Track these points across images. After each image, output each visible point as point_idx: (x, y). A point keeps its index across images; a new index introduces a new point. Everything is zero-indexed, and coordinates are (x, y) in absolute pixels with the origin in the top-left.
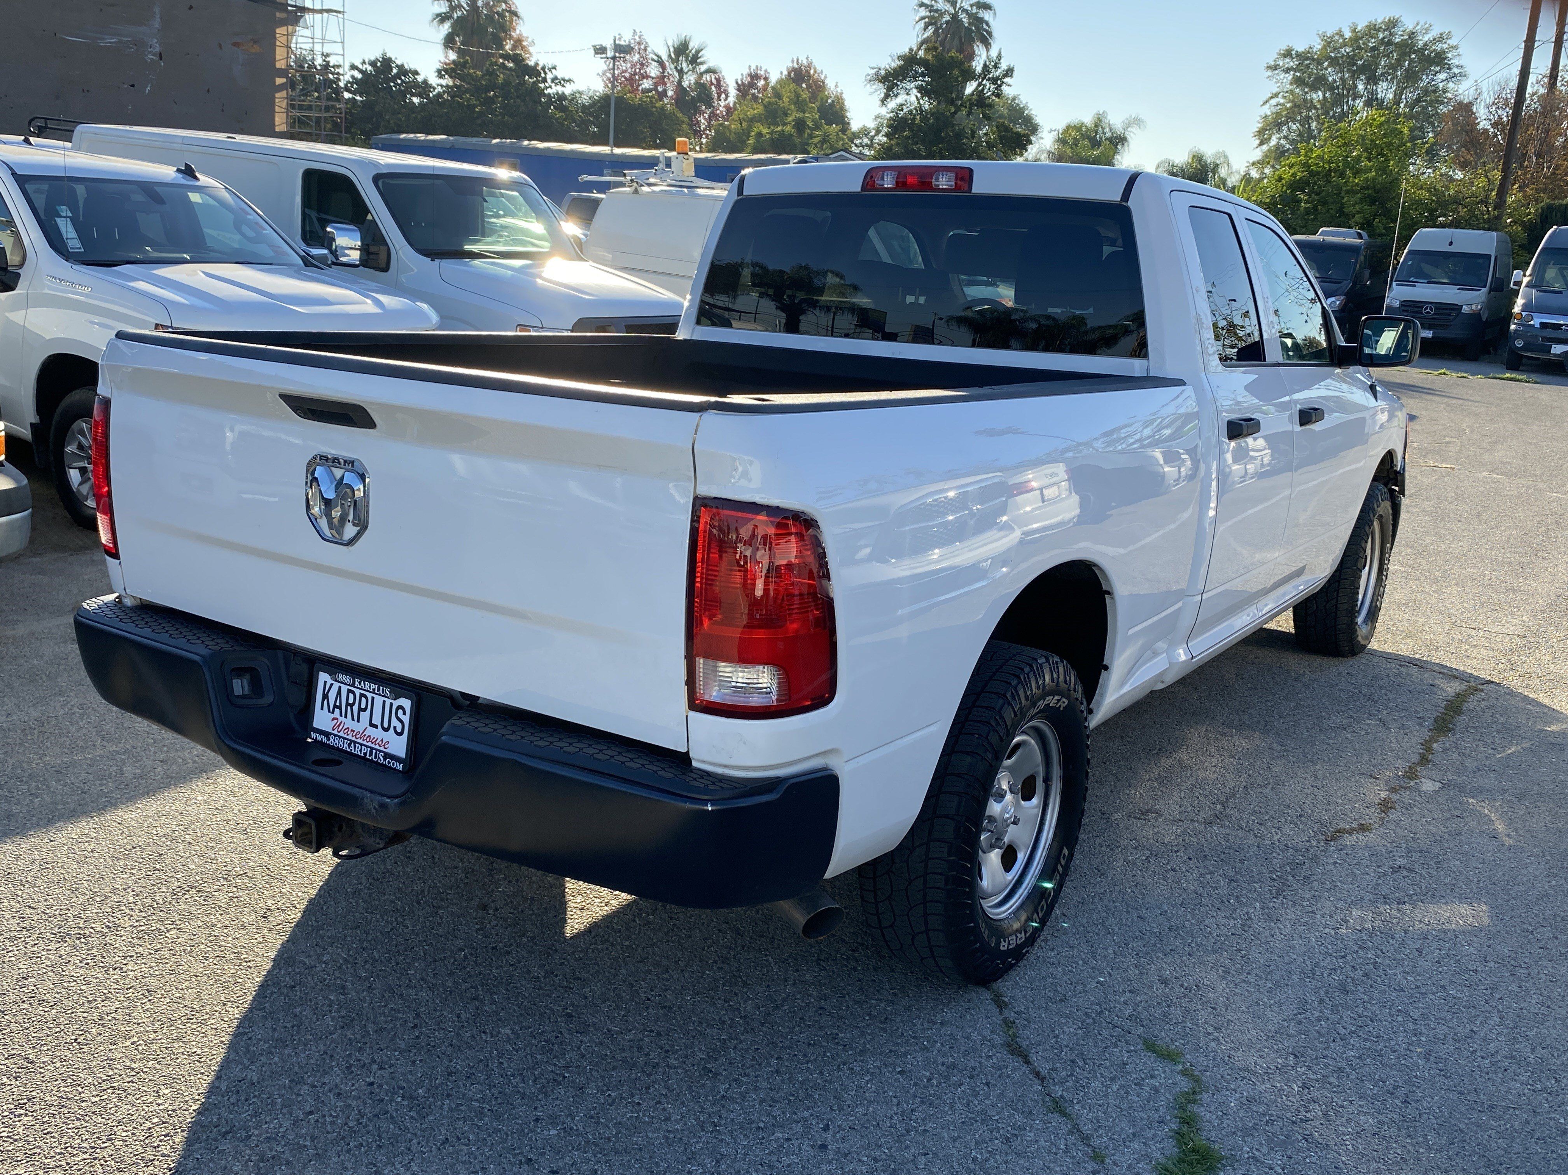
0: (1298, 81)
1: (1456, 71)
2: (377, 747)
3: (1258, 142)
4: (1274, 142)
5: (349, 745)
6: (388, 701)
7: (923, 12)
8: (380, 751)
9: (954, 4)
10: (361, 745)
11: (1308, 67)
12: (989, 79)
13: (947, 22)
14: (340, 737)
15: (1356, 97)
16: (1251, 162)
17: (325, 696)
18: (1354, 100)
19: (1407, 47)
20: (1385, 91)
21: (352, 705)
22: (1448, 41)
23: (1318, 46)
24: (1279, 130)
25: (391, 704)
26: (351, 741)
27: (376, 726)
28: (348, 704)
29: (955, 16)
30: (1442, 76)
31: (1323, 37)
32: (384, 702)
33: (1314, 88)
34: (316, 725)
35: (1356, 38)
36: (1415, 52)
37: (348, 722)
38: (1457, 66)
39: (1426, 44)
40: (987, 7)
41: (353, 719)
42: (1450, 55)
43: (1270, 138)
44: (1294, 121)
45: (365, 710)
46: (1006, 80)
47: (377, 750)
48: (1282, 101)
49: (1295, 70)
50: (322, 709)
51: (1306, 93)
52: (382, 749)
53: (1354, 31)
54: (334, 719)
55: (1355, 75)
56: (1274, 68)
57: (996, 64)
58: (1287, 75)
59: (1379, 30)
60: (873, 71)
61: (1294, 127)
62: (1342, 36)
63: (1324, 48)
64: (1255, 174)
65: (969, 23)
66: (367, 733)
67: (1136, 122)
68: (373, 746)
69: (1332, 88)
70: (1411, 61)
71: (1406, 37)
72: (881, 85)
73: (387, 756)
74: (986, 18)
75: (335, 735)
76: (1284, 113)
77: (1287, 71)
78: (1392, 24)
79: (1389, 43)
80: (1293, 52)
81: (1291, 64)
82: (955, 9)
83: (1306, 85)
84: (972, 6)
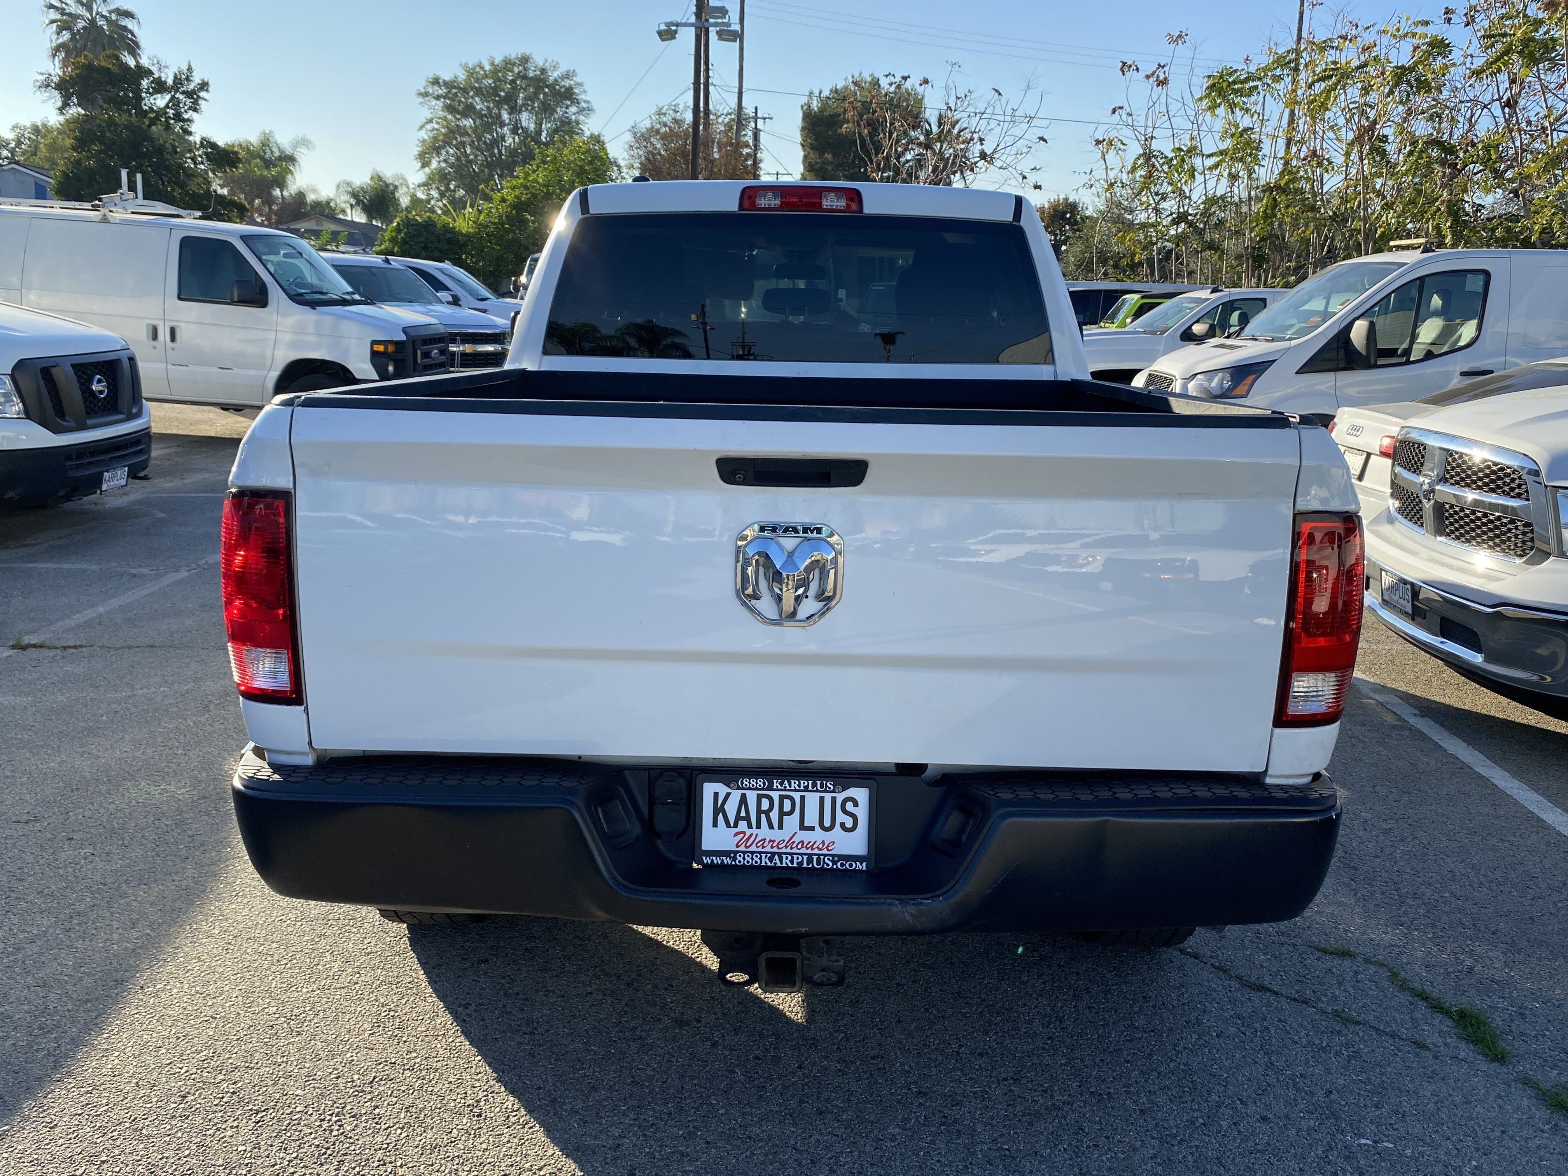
0: (450, 109)
1: (584, 105)
2: (816, 852)
3: (420, 164)
4: (434, 164)
5: (771, 859)
6: (828, 797)
7: (54, 15)
8: (825, 855)
9: (89, 9)
10: (791, 854)
11: (456, 94)
12: (183, 93)
13: (84, 28)
14: (752, 853)
15: (502, 125)
16: (416, 183)
17: (719, 810)
18: (501, 127)
19: (540, 82)
20: (527, 120)
21: (767, 813)
22: (574, 79)
23: (462, 76)
24: (439, 154)
25: (834, 800)
26: (773, 853)
27: (812, 829)
28: (759, 811)
29: (93, 22)
30: (573, 109)
31: (465, 67)
32: (822, 799)
33: (465, 115)
34: (705, 847)
35: (495, 71)
36: (548, 87)
37: (763, 833)
38: (585, 101)
39: (556, 80)
40: (129, 15)
41: (771, 827)
42: (576, 91)
43: (430, 161)
44: (450, 144)
45: (790, 813)
46: (202, 94)
47: (819, 855)
48: (436, 126)
49: (445, 98)
50: (715, 824)
51: (458, 119)
52: (825, 852)
53: (492, 64)
54: (736, 834)
55: (499, 105)
56: (425, 95)
57: (188, 76)
58: (438, 102)
59: (514, 64)
60: (43, 78)
61: (451, 151)
62: (482, 68)
63: (469, 78)
64: (421, 195)
65: (111, 31)
66: (797, 839)
67: (304, 142)
68: (809, 851)
69: (481, 116)
70: (545, 94)
71: (538, 73)
72: (56, 93)
73: (839, 858)
74: (130, 26)
75: (743, 852)
76: (441, 138)
77: (438, 98)
78: (525, 60)
79: (525, 77)
80: (441, 81)
81: (440, 92)
82: (91, 15)
83: (458, 112)
84: (110, 12)
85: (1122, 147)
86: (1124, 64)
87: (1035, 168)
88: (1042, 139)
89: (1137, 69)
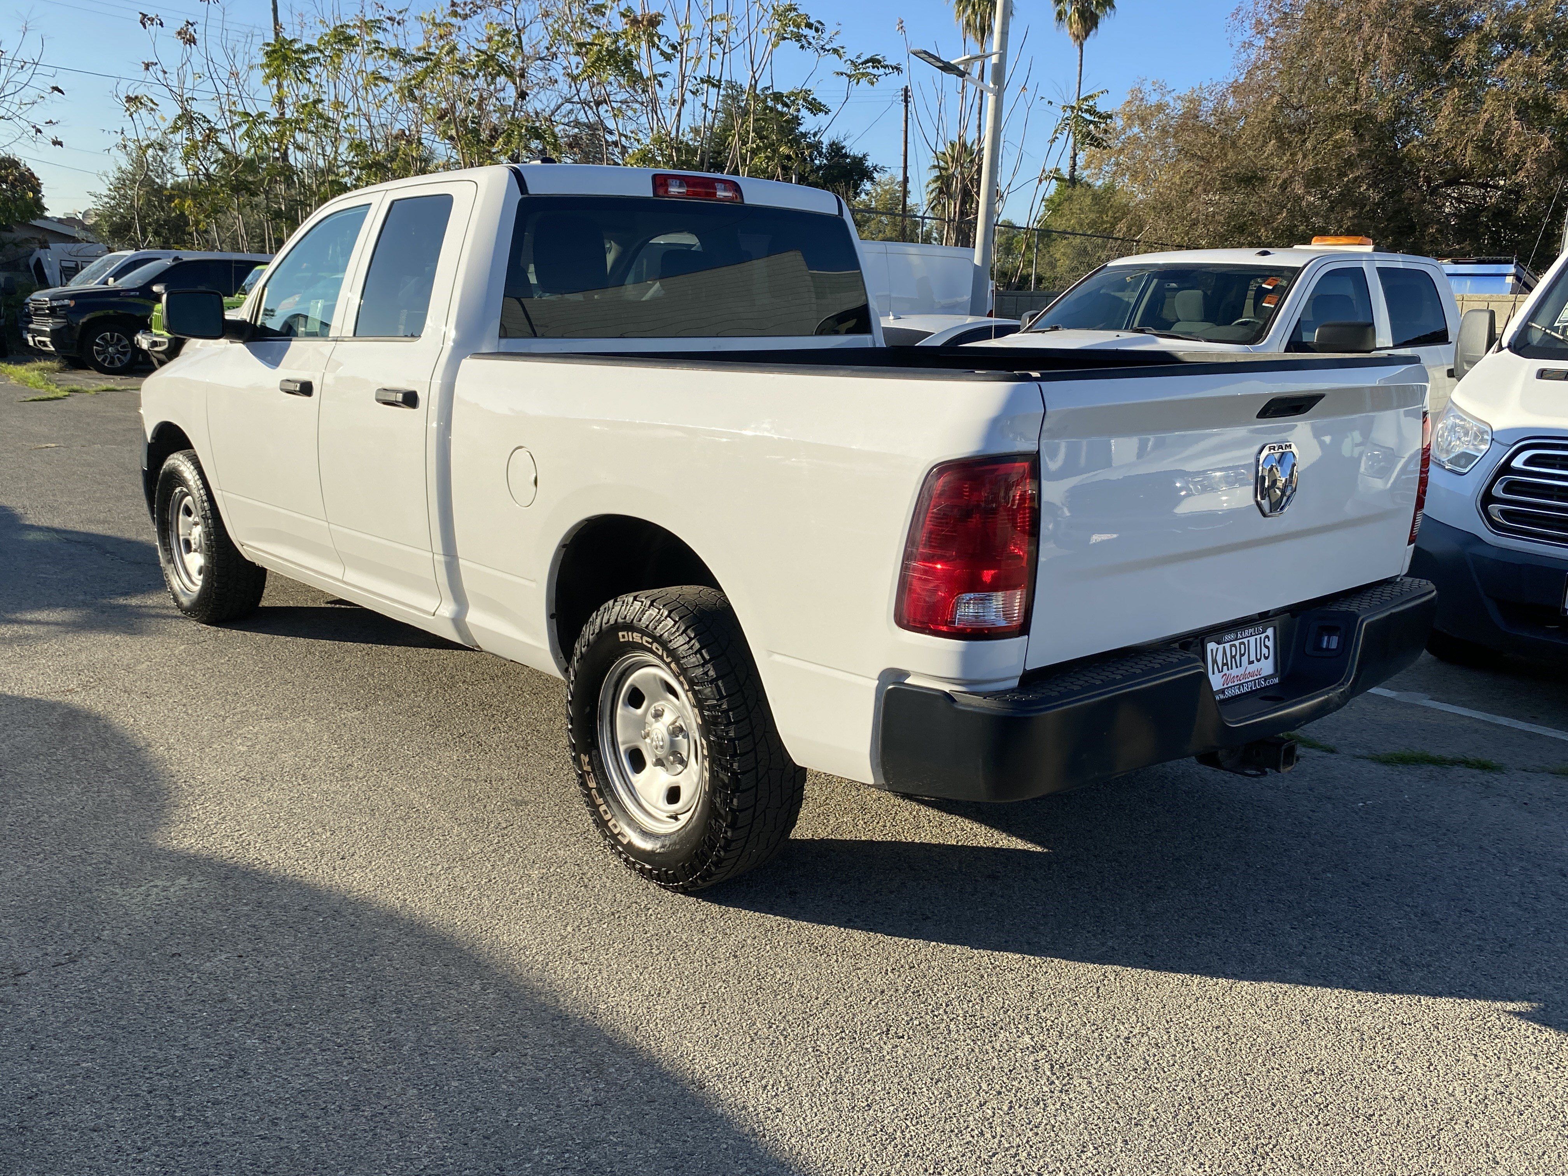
2: (1256, 677)
5: (1239, 689)
6: (1258, 638)
8: (1260, 678)
10: (1247, 682)
14: (1231, 687)
17: (1215, 661)
21: (1235, 656)
25: (1261, 639)
26: (1239, 685)
27: (1253, 662)
28: (1231, 657)
32: (1255, 640)
34: (1212, 689)
37: (1235, 672)
41: (1237, 667)
45: (1244, 654)
47: (1258, 679)
50: (1214, 673)
52: (1260, 676)
54: (1224, 676)
66: (1248, 672)
68: (1254, 678)
73: (1266, 678)
75: (1228, 688)
85: (154, 107)
86: (144, 16)
87: (51, 122)
88: (56, 89)
89: (161, 24)
